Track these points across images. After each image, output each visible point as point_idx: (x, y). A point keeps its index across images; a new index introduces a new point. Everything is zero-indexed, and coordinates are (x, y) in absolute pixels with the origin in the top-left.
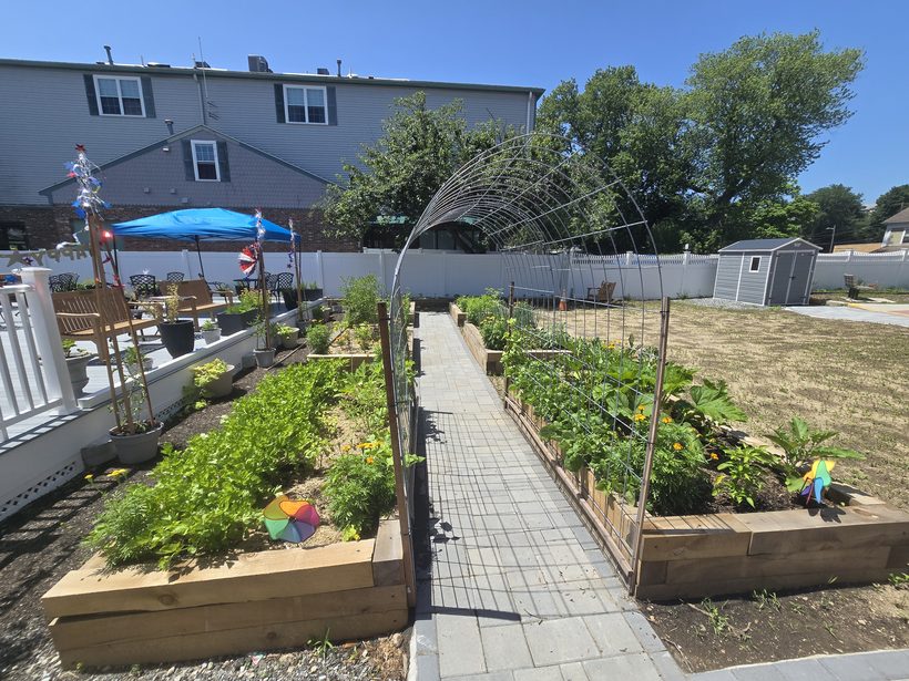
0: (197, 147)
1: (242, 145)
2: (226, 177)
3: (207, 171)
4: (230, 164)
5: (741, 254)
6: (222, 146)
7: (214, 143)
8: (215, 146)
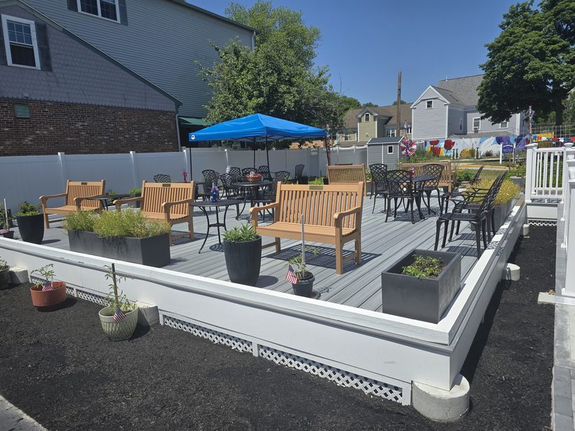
0: (10, 24)
1: (65, 31)
2: (47, 65)
3: (23, 55)
4: (52, 51)
5: (381, 145)
6: (42, 29)
7: (32, 24)
8: (33, 28)
